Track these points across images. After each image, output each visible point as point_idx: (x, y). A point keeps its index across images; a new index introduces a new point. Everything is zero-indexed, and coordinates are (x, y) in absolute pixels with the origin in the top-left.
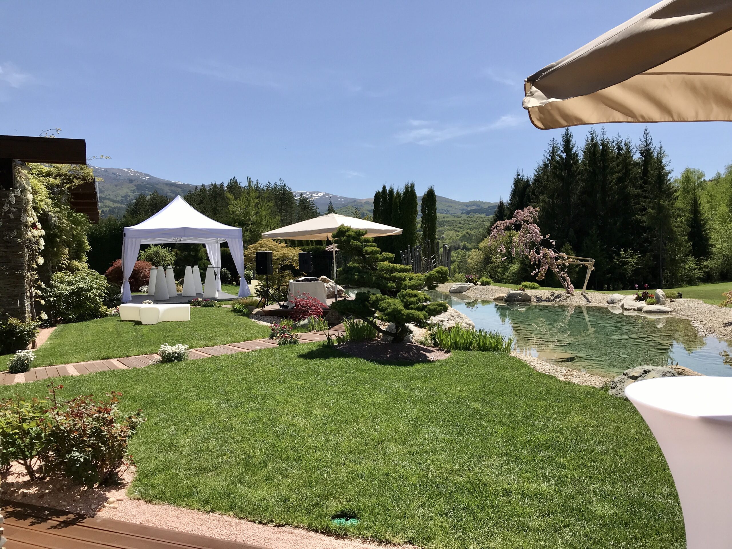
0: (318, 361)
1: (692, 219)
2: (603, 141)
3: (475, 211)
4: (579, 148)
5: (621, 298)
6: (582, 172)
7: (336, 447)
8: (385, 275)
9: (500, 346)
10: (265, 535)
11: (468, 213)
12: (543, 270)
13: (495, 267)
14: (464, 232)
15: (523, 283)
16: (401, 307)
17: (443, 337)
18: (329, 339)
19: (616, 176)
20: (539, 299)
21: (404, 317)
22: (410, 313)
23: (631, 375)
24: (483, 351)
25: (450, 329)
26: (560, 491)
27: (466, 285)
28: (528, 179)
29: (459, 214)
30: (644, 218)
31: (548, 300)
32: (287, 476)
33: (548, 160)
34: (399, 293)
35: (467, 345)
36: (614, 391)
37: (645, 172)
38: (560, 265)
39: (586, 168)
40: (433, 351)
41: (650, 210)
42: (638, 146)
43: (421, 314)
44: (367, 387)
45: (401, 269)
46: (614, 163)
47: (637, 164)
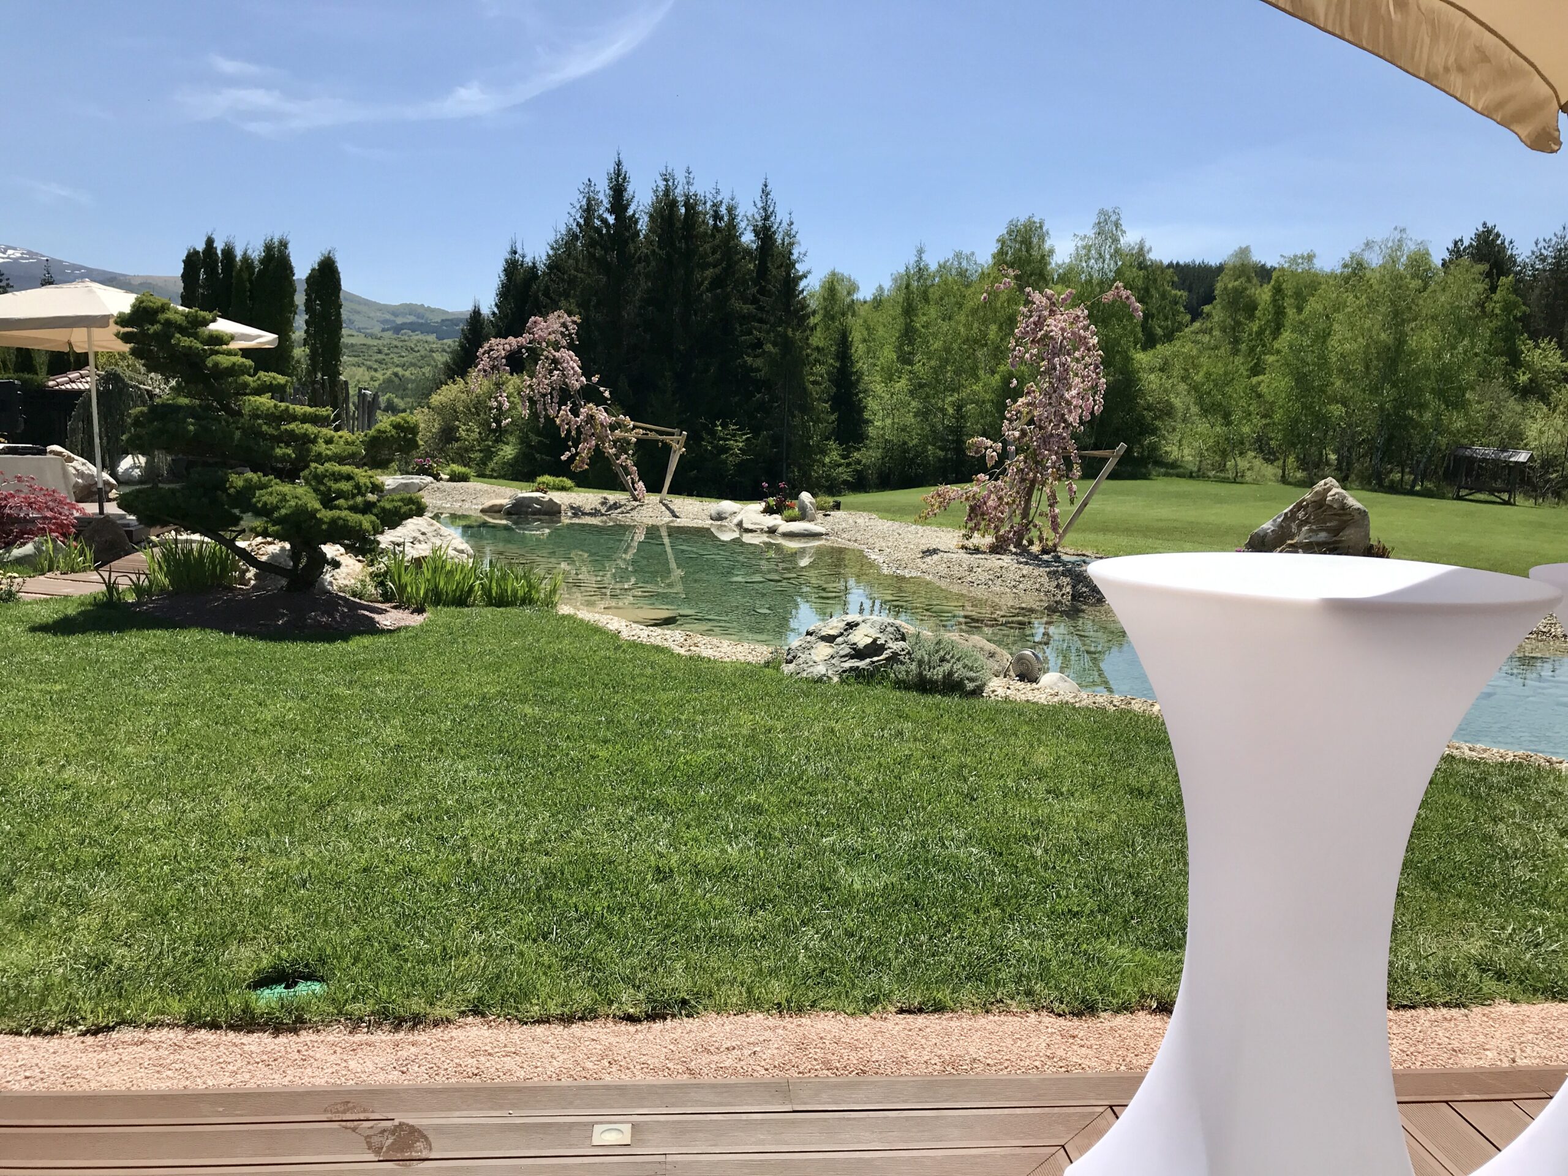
0: (96, 639)
1: (838, 369)
2: (687, 197)
3: (413, 327)
4: (641, 208)
5: (735, 510)
6: (646, 259)
7: (210, 827)
8: (265, 428)
9: (535, 596)
10: (62, 1060)
11: (397, 329)
12: (585, 449)
13: (467, 450)
14: (389, 373)
15: (540, 479)
16: (313, 503)
17: (406, 578)
18: (111, 587)
19: (709, 272)
20: (577, 511)
21: (324, 527)
22: (339, 518)
23: (824, 634)
24: (499, 607)
25: (418, 562)
26: (768, 856)
27: (415, 481)
28: (534, 263)
29: (377, 330)
30: (759, 363)
31: (595, 513)
32: (85, 907)
33: (578, 224)
34: (306, 472)
35: (460, 596)
36: (792, 666)
37: (762, 271)
38: (618, 440)
39: (654, 251)
40: (386, 611)
41: (769, 347)
42: (749, 214)
43: (366, 521)
44: (249, 688)
45: (304, 414)
46: (707, 246)
47: (747, 252)
